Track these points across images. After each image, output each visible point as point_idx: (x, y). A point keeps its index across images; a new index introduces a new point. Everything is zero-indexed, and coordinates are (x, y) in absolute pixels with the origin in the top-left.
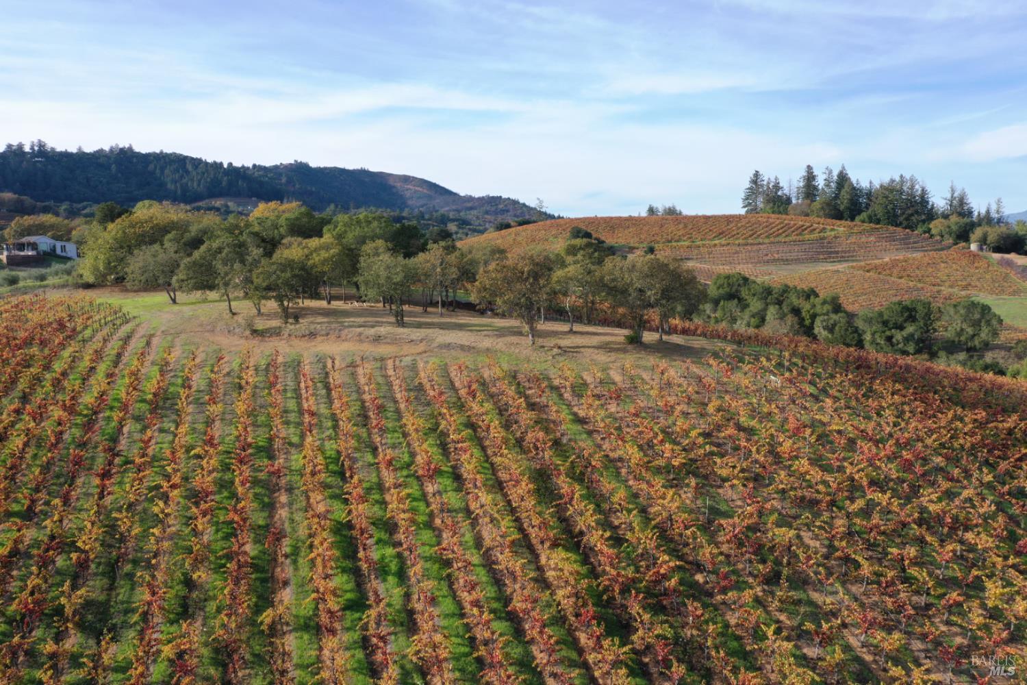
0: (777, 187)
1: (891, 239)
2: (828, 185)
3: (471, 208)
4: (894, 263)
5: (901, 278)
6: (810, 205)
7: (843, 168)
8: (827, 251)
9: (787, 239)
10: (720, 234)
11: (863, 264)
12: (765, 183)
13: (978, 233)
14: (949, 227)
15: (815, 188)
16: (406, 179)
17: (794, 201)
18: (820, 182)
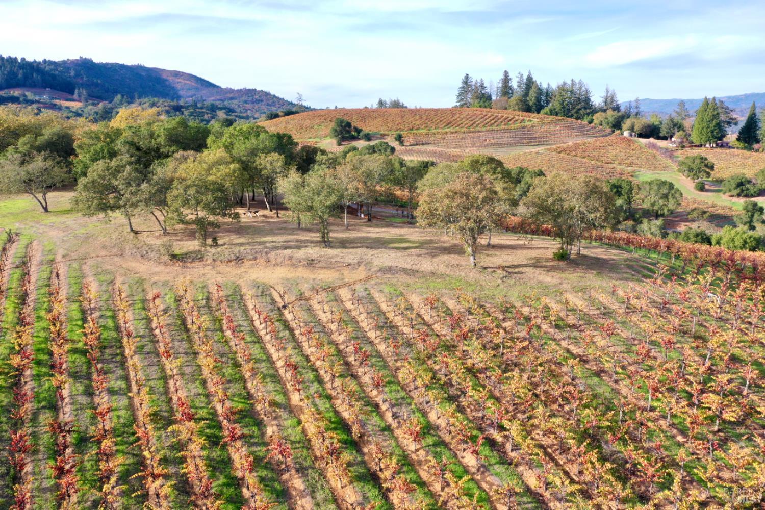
0: (482, 87)
1: (571, 128)
2: (519, 86)
3: (232, 99)
4: (577, 146)
5: (584, 157)
6: (507, 101)
7: (530, 73)
8: (527, 138)
9: (499, 128)
10: (449, 124)
11: (554, 147)
12: (473, 83)
13: (627, 124)
14: (607, 119)
15: (511, 88)
16: (177, 74)
17: (494, 98)
18: (514, 84)
